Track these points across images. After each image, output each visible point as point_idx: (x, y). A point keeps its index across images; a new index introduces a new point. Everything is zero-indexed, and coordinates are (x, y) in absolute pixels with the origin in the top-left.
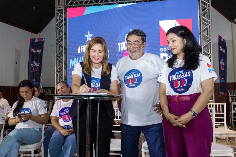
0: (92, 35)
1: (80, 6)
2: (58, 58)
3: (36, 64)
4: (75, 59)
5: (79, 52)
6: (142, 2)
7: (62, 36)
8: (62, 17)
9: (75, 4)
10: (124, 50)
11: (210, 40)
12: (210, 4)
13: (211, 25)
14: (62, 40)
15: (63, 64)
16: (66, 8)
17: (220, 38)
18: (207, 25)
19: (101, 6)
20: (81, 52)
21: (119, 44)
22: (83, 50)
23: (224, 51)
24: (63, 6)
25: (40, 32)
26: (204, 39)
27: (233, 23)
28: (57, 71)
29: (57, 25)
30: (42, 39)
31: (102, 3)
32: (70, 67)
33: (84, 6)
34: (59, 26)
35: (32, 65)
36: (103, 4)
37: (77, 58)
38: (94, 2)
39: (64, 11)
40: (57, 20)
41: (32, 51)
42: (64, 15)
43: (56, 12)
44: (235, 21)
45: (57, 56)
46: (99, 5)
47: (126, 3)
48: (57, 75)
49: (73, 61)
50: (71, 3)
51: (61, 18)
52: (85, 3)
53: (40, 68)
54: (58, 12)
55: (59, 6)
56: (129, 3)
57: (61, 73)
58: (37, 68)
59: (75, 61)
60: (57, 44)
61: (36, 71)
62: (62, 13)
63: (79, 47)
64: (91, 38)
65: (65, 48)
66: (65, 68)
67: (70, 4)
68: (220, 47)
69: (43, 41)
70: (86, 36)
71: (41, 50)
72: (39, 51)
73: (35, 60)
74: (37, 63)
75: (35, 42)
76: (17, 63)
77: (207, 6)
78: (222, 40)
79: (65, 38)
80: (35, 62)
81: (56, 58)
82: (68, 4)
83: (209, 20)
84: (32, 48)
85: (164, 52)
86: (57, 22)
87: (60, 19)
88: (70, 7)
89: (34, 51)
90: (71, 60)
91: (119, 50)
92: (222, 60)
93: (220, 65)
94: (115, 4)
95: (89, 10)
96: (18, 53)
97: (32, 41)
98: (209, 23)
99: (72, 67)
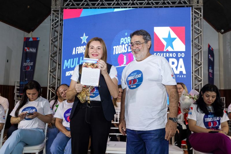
0: (87, 37)
1: (76, 8)
2: (52, 58)
3: (29, 63)
4: (69, 60)
5: (74, 53)
6: (137, 8)
7: (57, 37)
8: (58, 18)
9: (71, 6)
10: (118, 53)
11: (201, 48)
12: (202, 14)
13: (203, 34)
14: (57, 40)
15: (57, 65)
16: (62, 9)
17: (209, 46)
18: (199, 34)
19: (97, 9)
20: (76, 53)
21: (114, 47)
22: (77, 51)
23: (212, 59)
24: (59, 7)
25: (33, 32)
26: (195, 47)
27: (220, 34)
28: (50, 71)
29: (53, 25)
30: (37, 38)
31: (98, 7)
32: (64, 68)
33: (80, 8)
34: (55, 26)
35: (25, 64)
36: (100, 7)
37: (72, 59)
38: (91, 5)
39: (61, 12)
40: (53, 20)
41: (26, 50)
42: (60, 16)
43: (52, 12)
44: (222, 31)
45: (51, 56)
46: (96, 8)
47: (122, 8)
48: (50, 75)
49: (67, 62)
50: (68, 5)
51: (56, 18)
52: (81, 5)
53: (33, 67)
54: (54, 13)
55: (56, 7)
57: (54, 73)
58: (30, 67)
59: (70, 62)
60: (52, 44)
61: (29, 70)
62: (58, 14)
63: (74, 48)
64: (87, 40)
65: (59, 49)
66: (58, 68)
67: (66, 5)
68: (210, 55)
69: (39, 41)
70: (81, 38)
71: (35, 50)
72: (33, 50)
73: (28, 59)
74: (31, 62)
75: (29, 40)
76: (8, 62)
77: (199, 16)
78: (211, 49)
79: (60, 38)
80: (28, 61)
81: (50, 58)
82: (65, 5)
83: (201, 29)
84: (26, 47)
86: (52, 22)
87: (56, 20)
88: (66, 8)
89: (28, 50)
90: (66, 61)
91: (114, 54)
92: (210, 68)
93: (209, 73)
94: (111, 8)
95: (86, 13)
96: (9, 51)
97: (26, 40)
98: (201, 32)
99: (66, 67)
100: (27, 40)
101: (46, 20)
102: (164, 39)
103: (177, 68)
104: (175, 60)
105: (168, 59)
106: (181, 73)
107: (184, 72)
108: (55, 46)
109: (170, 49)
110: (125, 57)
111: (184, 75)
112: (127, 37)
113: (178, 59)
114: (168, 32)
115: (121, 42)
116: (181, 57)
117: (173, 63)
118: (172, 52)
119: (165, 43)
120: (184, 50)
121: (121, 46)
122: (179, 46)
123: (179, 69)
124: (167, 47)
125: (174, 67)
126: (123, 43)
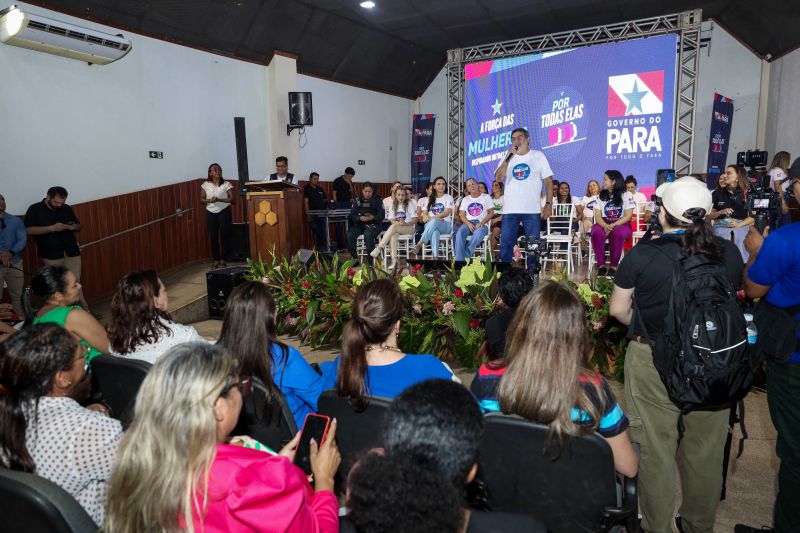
0: (501, 104)
1: (484, 60)
2: (452, 141)
3: (422, 151)
4: (476, 142)
5: (482, 131)
7: (457, 107)
11: (693, 105)
14: (457, 113)
15: (458, 149)
16: (463, 64)
17: (719, 97)
19: (516, 58)
20: (486, 131)
21: (543, 117)
22: (487, 128)
23: (725, 119)
24: (460, 61)
25: (420, 97)
27: (765, 62)
28: (450, 160)
30: (433, 115)
31: (518, 52)
32: (470, 154)
33: (490, 59)
35: (417, 153)
36: (520, 54)
37: (480, 141)
39: (461, 69)
41: (417, 133)
43: (449, 71)
44: (768, 58)
45: (451, 138)
46: (513, 56)
48: (450, 165)
49: (473, 144)
52: (492, 54)
53: (430, 157)
55: (454, 62)
56: (563, 49)
57: (456, 162)
58: (425, 157)
59: (477, 145)
60: (450, 119)
61: (424, 160)
63: (483, 124)
64: (500, 108)
65: (461, 125)
66: (461, 154)
69: (435, 118)
70: (492, 106)
71: (431, 132)
72: (428, 133)
73: (421, 145)
74: (425, 149)
75: (421, 119)
76: (391, 149)
78: (723, 100)
80: (422, 148)
81: (449, 140)
82: (467, 58)
85: (613, 127)
88: (469, 62)
89: (419, 133)
90: (471, 143)
91: (543, 127)
92: (718, 136)
93: (712, 145)
94: (538, 53)
95: (499, 66)
96: (394, 134)
98: (695, 76)
99: (473, 153)
100: (417, 118)
101: (438, 76)
102: (626, 95)
103: (646, 142)
104: (643, 130)
105: (631, 129)
106: (653, 149)
107: (659, 149)
108: (455, 122)
109: (635, 111)
110: (560, 131)
111: (658, 153)
112: (563, 97)
113: (648, 127)
114: (633, 84)
115: (554, 107)
116: (655, 124)
117: (640, 135)
118: (639, 117)
119: (626, 102)
120: (660, 111)
121: (553, 114)
122: (652, 104)
123: (651, 144)
124: (630, 108)
125: (641, 140)
126: (556, 109)
